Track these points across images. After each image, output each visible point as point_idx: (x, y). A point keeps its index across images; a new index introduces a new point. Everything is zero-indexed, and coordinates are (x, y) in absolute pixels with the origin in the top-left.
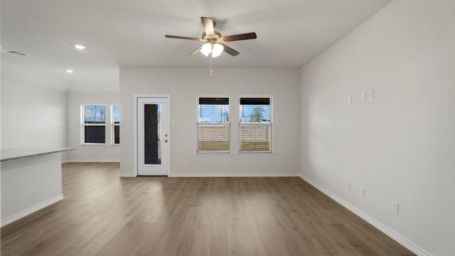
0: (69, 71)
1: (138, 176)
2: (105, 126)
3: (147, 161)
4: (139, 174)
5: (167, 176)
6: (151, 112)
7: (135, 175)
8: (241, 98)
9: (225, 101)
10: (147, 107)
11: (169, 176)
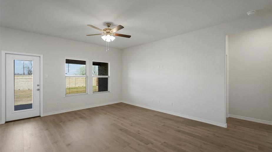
1: (6, 122)
4: (7, 120)
7: (3, 122)
8: (93, 62)
9: (83, 63)
11: (42, 116)
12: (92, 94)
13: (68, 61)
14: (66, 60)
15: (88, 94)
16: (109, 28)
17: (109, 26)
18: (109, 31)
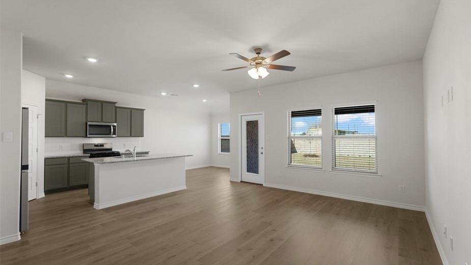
0: (204, 101)
1: (241, 182)
2: (229, 139)
3: (249, 170)
4: (243, 180)
5: (262, 185)
6: (252, 127)
7: (239, 181)
8: (336, 109)
9: (317, 112)
10: (249, 123)
11: (264, 185)
12: (331, 170)
13: (295, 114)
14: (292, 112)
15: (323, 170)
16: (260, 55)
17: (260, 53)
18: (261, 61)
